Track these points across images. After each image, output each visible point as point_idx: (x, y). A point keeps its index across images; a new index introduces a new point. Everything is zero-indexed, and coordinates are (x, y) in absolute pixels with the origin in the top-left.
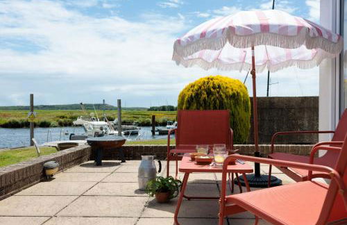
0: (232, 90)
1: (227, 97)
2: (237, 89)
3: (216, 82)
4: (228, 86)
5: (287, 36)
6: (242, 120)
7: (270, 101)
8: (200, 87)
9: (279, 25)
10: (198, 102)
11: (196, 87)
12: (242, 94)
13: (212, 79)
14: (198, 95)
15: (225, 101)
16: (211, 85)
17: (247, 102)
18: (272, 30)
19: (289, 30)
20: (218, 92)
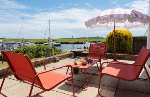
0: (125, 35)
1: (122, 37)
2: (127, 34)
3: (119, 32)
4: (123, 33)
5: (120, 18)
6: (128, 45)
7: (141, 38)
8: (113, 34)
9: (117, 14)
10: (112, 39)
11: (111, 34)
12: (129, 36)
13: (118, 31)
14: (112, 36)
15: (122, 38)
16: (117, 33)
17: (131, 39)
18: (114, 17)
19: (121, 16)
20: (119, 36)
